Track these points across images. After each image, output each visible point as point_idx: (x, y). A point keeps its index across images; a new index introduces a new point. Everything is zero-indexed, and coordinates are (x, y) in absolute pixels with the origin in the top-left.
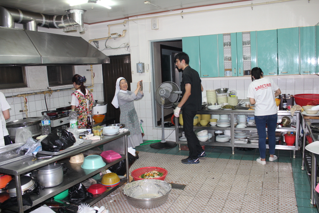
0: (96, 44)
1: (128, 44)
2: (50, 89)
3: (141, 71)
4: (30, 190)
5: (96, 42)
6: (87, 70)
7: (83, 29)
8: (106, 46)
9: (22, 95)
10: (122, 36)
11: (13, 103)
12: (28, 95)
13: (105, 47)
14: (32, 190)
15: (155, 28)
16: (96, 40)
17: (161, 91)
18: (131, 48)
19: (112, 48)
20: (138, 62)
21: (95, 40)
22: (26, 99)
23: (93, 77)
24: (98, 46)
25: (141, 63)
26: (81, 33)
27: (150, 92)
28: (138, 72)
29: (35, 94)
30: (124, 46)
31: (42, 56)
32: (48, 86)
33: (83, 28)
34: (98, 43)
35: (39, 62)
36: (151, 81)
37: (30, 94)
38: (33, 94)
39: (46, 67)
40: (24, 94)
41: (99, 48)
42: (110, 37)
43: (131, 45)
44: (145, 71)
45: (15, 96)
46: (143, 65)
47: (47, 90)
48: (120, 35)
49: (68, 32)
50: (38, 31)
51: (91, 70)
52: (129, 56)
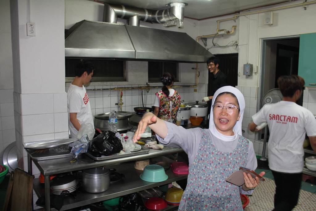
0: (204, 42)
1: (237, 42)
2: (149, 85)
3: (248, 74)
4: (68, 192)
5: (204, 39)
6: (193, 69)
7: (182, 24)
8: (214, 43)
9: (119, 89)
10: (231, 33)
11: (110, 96)
12: (124, 89)
13: (213, 45)
14: (70, 192)
15: (268, 24)
16: (204, 37)
17: (267, 99)
18: (239, 47)
19: (220, 47)
20: (245, 63)
21: (202, 37)
22: (122, 93)
23: (198, 76)
24: (207, 43)
25: (250, 64)
26: (180, 27)
27: (257, 98)
28: (244, 74)
29: (132, 89)
30: (232, 44)
31: (137, 51)
32: (148, 82)
33: (181, 22)
34: (207, 40)
35: (133, 57)
36: (259, 86)
37: (127, 89)
38: (130, 88)
39: (147, 63)
40: (120, 88)
41: (206, 45)
42: (218, 33)
43: (240, 43)
44: (254, 74)
45: (112, 89)
46: (251, 66)
47: (146, 85)
48: (229, 32)
49: (168, 27)
50: (141, 26)
51: (196, 69)
52: (236, 55)
